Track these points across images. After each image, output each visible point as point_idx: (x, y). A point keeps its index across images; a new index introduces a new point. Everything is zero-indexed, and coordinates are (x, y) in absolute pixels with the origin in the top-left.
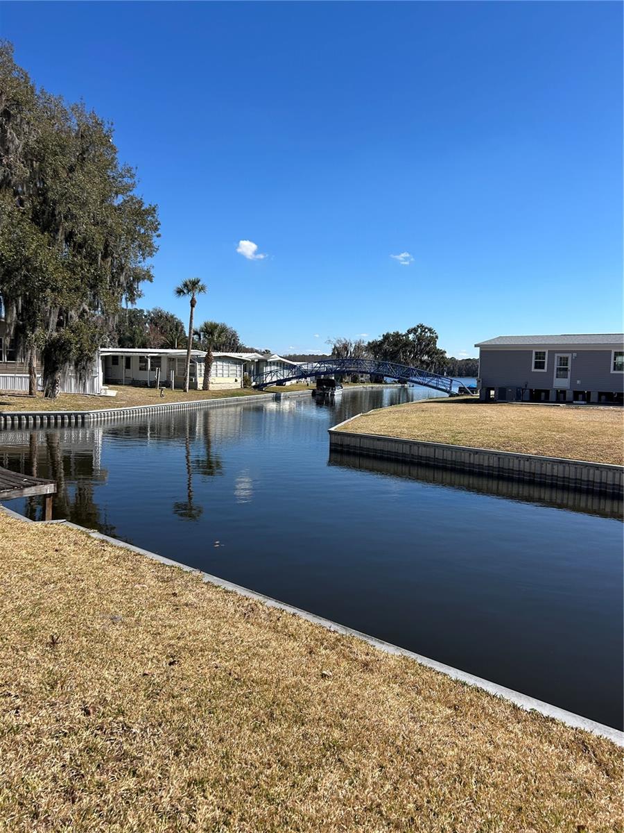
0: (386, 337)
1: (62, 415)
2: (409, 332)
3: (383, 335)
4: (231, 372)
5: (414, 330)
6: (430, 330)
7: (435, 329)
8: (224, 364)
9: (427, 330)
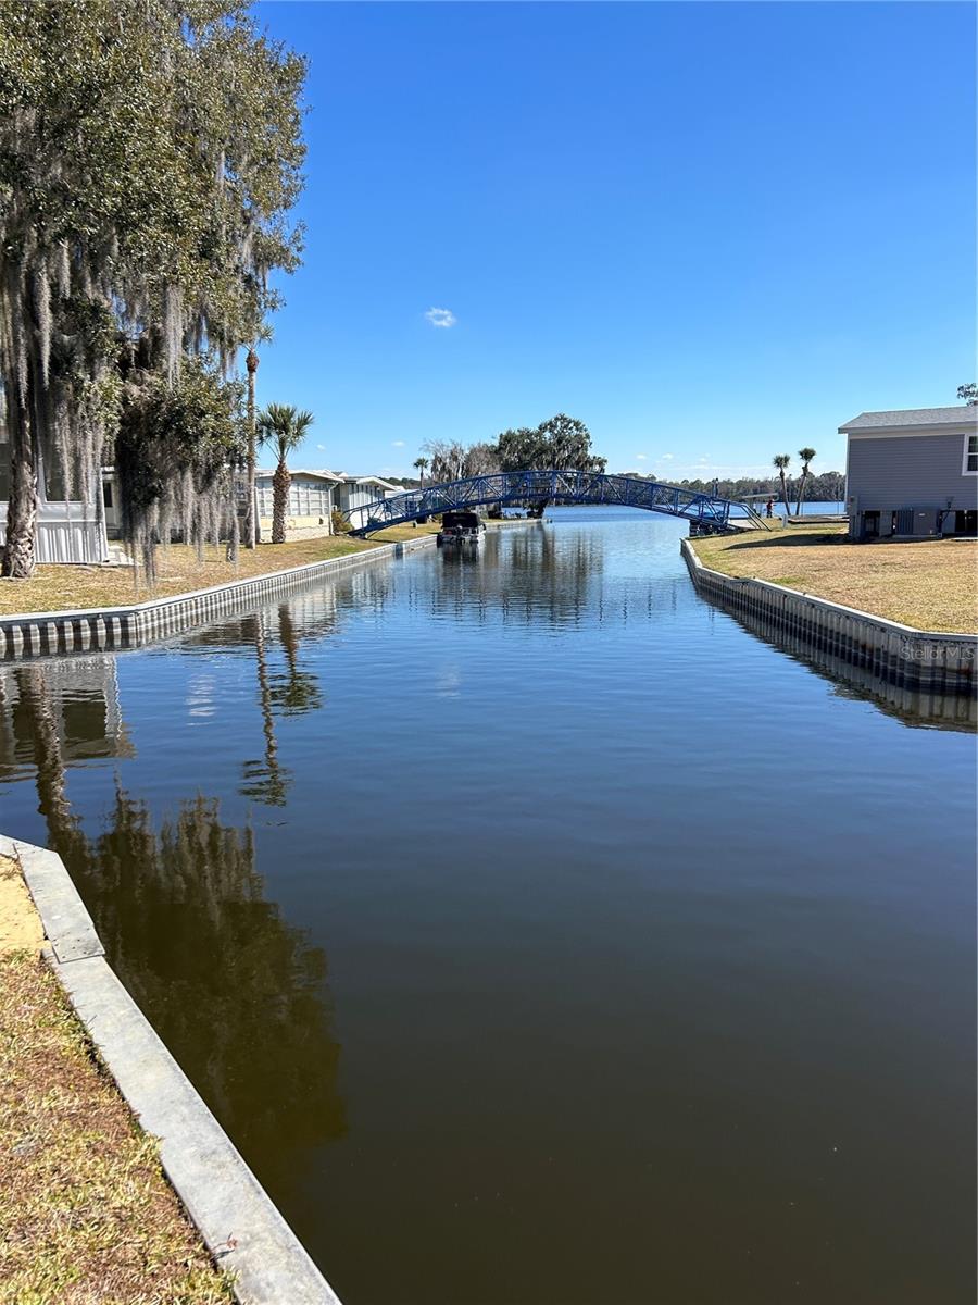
0: (507, 439)
1: (76, 621)
2: (542, 428)
3: (501, 436)
4: (312, 506)
5: (552, 426)
6: (577, 424)
7: (584, 422)
8: (301, 490)
9: (571, 425)
